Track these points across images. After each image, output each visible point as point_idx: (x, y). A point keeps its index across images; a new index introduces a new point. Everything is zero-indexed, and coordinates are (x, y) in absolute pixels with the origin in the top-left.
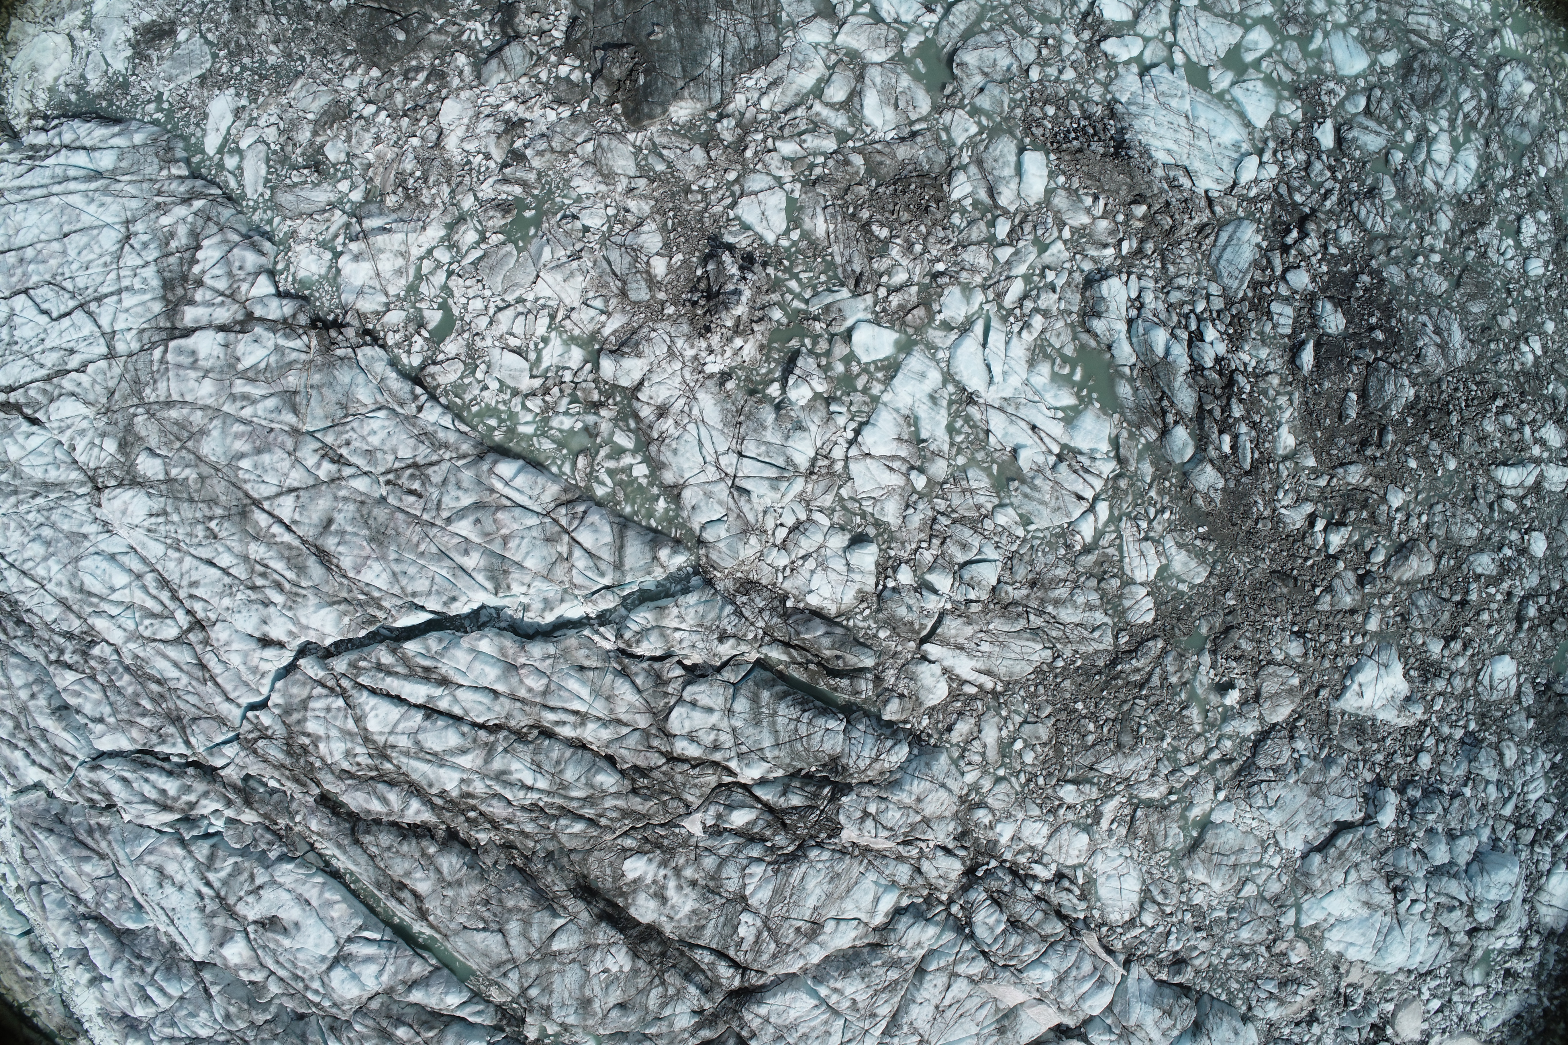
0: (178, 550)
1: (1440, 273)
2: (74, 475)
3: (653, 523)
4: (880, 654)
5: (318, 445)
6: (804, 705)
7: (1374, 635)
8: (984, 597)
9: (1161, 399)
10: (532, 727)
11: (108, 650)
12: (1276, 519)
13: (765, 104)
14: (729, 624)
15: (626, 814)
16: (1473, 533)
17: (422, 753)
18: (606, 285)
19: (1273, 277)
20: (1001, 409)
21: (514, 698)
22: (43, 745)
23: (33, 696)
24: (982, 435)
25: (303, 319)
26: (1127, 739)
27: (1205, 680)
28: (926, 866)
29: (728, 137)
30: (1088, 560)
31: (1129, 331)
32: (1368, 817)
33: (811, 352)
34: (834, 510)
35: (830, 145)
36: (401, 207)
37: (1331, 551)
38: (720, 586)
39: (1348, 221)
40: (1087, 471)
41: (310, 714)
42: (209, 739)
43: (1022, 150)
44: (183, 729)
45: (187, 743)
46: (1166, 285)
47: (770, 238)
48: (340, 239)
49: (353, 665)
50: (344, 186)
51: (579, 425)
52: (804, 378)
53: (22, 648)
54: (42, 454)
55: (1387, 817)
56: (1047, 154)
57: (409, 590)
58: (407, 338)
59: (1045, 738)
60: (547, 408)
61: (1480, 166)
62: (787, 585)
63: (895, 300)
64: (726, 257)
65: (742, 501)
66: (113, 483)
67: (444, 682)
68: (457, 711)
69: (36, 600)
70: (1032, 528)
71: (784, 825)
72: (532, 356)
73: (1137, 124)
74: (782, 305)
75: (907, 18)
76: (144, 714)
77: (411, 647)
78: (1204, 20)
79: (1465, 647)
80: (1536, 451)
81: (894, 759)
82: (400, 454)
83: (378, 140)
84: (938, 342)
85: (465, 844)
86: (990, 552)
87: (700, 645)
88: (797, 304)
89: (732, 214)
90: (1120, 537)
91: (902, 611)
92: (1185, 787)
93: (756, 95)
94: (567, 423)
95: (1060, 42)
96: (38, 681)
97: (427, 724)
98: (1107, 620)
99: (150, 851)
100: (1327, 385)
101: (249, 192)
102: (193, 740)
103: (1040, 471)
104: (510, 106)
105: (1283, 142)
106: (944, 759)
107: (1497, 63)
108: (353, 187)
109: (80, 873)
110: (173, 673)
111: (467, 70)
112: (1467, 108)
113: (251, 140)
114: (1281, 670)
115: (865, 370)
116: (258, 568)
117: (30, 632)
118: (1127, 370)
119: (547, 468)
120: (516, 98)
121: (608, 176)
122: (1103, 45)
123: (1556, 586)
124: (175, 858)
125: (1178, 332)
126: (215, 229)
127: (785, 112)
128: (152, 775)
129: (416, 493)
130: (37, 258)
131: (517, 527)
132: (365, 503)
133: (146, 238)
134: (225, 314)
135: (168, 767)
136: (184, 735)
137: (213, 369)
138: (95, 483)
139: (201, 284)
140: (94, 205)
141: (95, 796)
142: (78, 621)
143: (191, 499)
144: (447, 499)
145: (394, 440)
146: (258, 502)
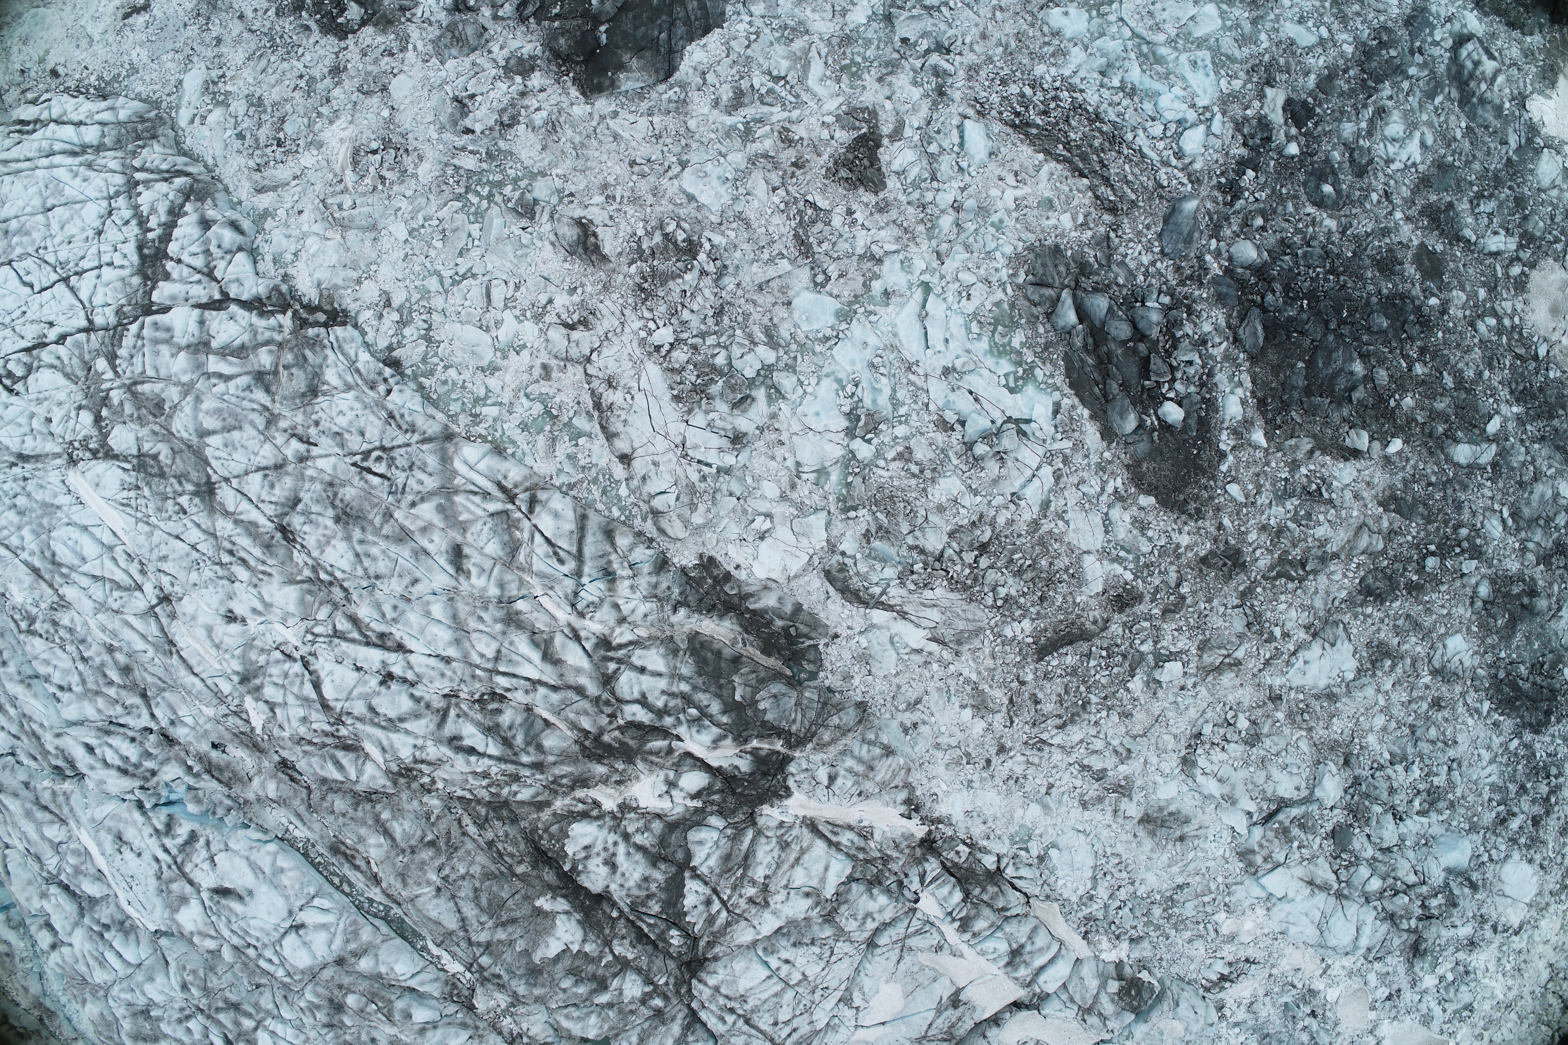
0: (148, 523)
2: (50, 447)
17: (375, 718)
22: (12, 711)
23: (4, 663)
41: (267, 680)
44: (148, 701)
45: (152, 714)
54: (19, 425)
66: (88, 455)
67: (398, 648)
69: (10, 569)
76: (111, 684)
82: (368, 436)
96: (9, 648)
99: (111, 817)
102: (156, 712)
109: (43, 838)
110: (139, 645)
116: (225, 545)
124: (133, 824)
128: (115, 741)
129: (381, 476)
130: (22, 231)
131: (480, 512)
132: (331, 484)
133: (127, 214)
134: (202, 292)
135: (131, 734)
136: (149, 707)
137: (188, 347)
138: (70, 455)
139: (179, 261)
140: (78, 180)
141: (60, 763)
142: (50, 591)
143: (162, 475)
144: (412, 483)
145: (362, 422)
146: (227, 480)
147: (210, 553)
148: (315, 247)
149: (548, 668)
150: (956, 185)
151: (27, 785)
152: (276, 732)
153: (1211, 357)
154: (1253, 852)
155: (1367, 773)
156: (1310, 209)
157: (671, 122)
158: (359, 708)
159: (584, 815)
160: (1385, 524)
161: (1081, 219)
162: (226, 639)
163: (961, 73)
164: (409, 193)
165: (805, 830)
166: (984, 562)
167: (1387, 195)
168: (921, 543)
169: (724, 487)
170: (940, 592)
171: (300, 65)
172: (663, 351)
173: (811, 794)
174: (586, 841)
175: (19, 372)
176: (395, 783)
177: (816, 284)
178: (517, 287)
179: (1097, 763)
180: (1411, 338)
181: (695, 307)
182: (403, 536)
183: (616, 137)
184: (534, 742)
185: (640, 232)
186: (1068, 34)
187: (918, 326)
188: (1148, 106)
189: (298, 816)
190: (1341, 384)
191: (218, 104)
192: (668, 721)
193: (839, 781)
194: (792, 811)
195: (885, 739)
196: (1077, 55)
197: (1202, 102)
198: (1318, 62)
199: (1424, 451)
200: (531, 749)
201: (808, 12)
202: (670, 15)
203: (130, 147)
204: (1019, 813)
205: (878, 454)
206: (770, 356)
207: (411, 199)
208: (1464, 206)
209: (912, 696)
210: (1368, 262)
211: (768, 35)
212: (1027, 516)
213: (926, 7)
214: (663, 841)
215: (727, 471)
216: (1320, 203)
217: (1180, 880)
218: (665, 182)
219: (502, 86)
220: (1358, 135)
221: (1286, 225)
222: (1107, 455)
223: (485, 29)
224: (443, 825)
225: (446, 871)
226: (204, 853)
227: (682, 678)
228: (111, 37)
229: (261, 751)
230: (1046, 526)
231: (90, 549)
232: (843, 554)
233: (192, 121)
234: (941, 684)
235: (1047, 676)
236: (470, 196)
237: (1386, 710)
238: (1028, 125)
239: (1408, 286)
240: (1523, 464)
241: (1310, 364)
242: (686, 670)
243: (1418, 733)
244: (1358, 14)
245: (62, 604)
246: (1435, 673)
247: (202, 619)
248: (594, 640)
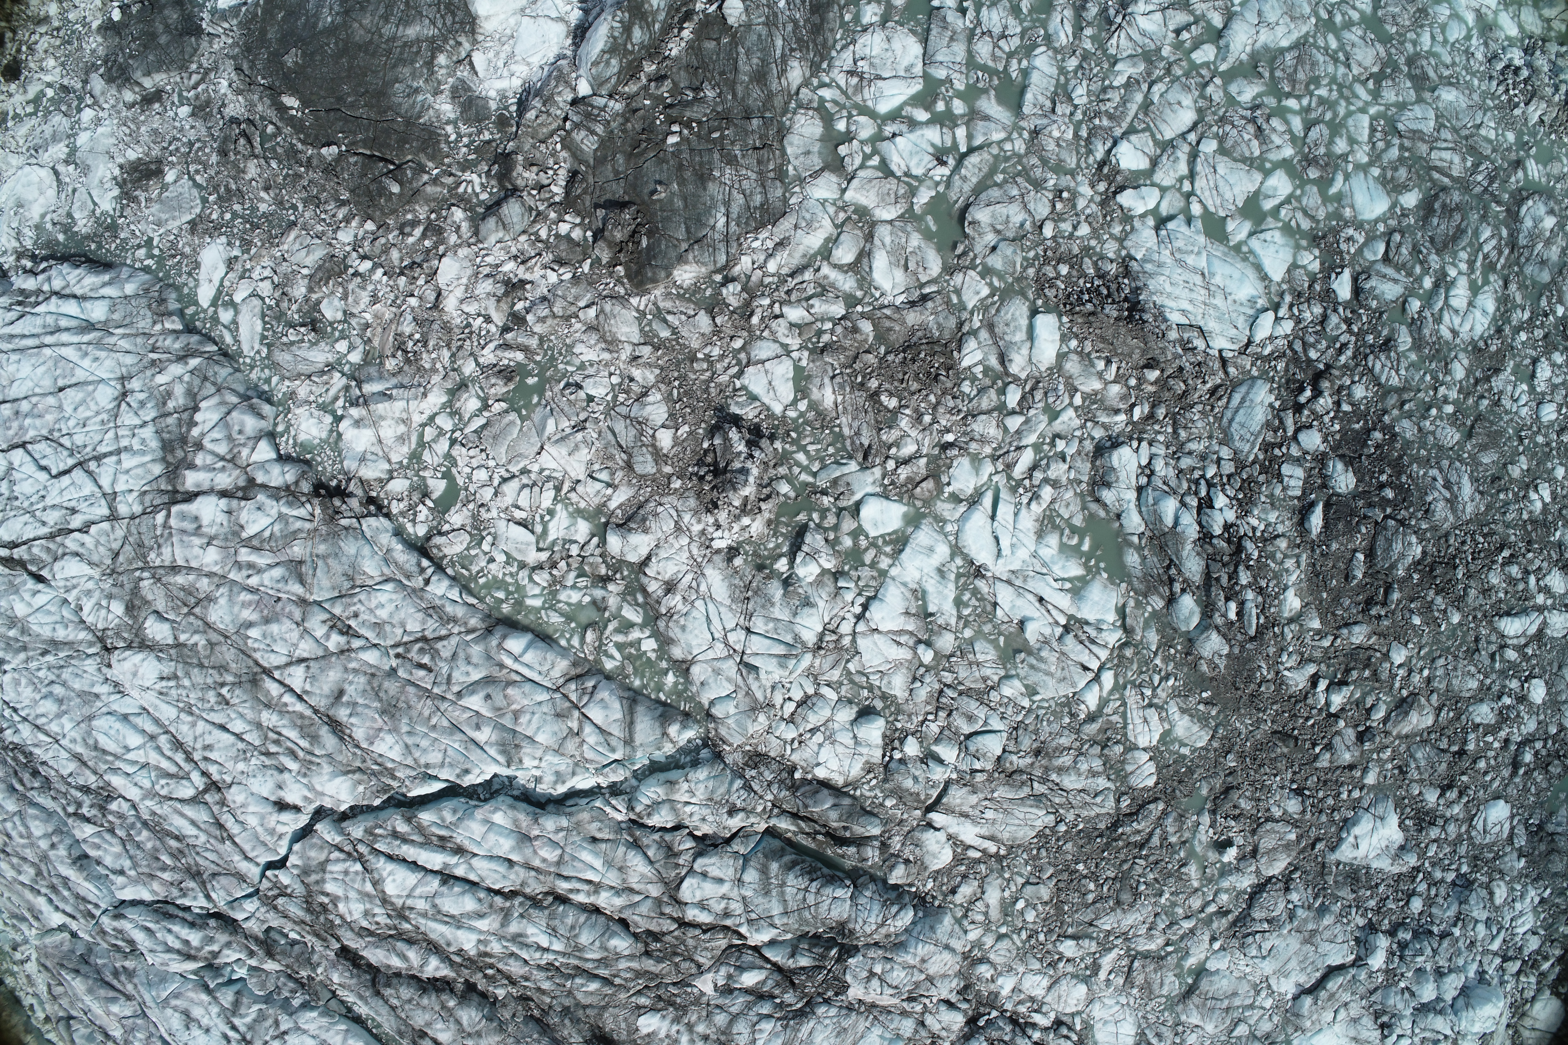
0: (191, 714)
1: (1453, 424)
2: (82, 635)
3: (662, 697)
4: (886, 822)
5: (326, 616)
6: (811, 874)
7: (1372, 788)
8: (989, 767)
9: (1168, 567)
10: (547, 894)
11: (125, 806)
12: (1279, 681)
13: (772, 267)
14: (738, 798)
15: (638, 974)
16: (1473, 684)
17: (439, 915)
18: (611, 457)
19: (1285, 438)
20: (1009, 582)
21: (529, 867)
22: (66, 893)
23: (53, 846)
24: (989, 608)
25: (306, 487)
26: (1126, 897)
27: (1204, 838)
28: (929, 1020)
29: (734, 302)
30: (1092, 729)
31: (1138, 499)
32: (1359, 958)
33: (819, 526)
34: (841, 684)
35: (838, 310)
36: (401, 370)
37: (1333, 710)
38: (729, 760)
39: (1362, 375)
40: (1093, 642)
41: (328, 876)
42: (229, 894)
43: (1034, 312)
44: (203, 884)
45: (208, 897)
46: (1177, 450)
47: (778, 409)
48: (340, 403)
49: (369, 832)
50: (342, 346)
51: (587, 599)
52: (812, 556)
53: (40, 800)
54: (49, 613)
55: (1377, 961)
56: (1060, 316)
57: (422, 761)
58: (411, 507)
59: (1046, 898)
60: (554, 581)
61: (1498, 309)
62: (795, 758)
63: (904, 473)
64: (734, 434)
65: (751, 679)
66: (122, 644)
67: (459, 851)
68: (472, 877)
69: (51, 754)
70: (1037, 698)
71: (793, 984)
72: (539, 529)
73: (1152, 284)
74: (789, 479)
75: (918, 171)
76: (165, 868)
77: (426, 817)
78: (1223, 166)
79: (1461, 794)
80: (1540, 599)
81: (899, 923)
82: (409, 628)
83: (375, 299)
84: (947, 515)
85: (484, 995)
86: (996, 723)
87: (710, 818)
88: (805, 477)
89: (738, 384)
90: (1124, 704)
91: (908, 783)
92: (1182, 938)
93: (762, 258)
94: (575, 597)
95: (1075, 195)
96: (58, 831)
97: (444, 889)
98: (1109, 785)
99: (176, 995)
100: (1334, 546)
101: (246, 348)
102: (214, 895)
103: (1046, 642)
104: (509, 266)
105: (1300, 295)
106: (948, 920)
107: (1520, 198)
108: (351, 348)
109: (108, 1013)
110: (190, 831)
111: (465, 226)
112: (1487, 248)
113: (245, 294)
114: (1280, 827)
115: (873, 544)
116: (272, 735)
117: (47, 784)
118: (1135, 539)
119: (556, 641)
120: (515, 257)
121: (611, 344)
122: (1120, 198)
123: (1553, 730)
124: (200, 1004)
125: (1188, 499)
126: (213, 390)
127: (792, 275)
128: (175, 925)
129: (425, 667)
130: (34, 412)
132: (374, 676)
133: (142, 396)
134: (227, 480)
135: (190, 918)
136: (205, 890)
137: (217, 536)
138: (104, 644)
139: (201, 447)
140: (88, 360)
141: (120, 943)
142: (94, 777)
143: (201, 666)
144: (456, 674)
145: (402, 614)
146: (268, 671)
147: (257, 743)
149: (610, 873)
158: (421, 905)
162: (279, 827)
175: (44, 559)
226: (273, 1032)
231: (132, 739)
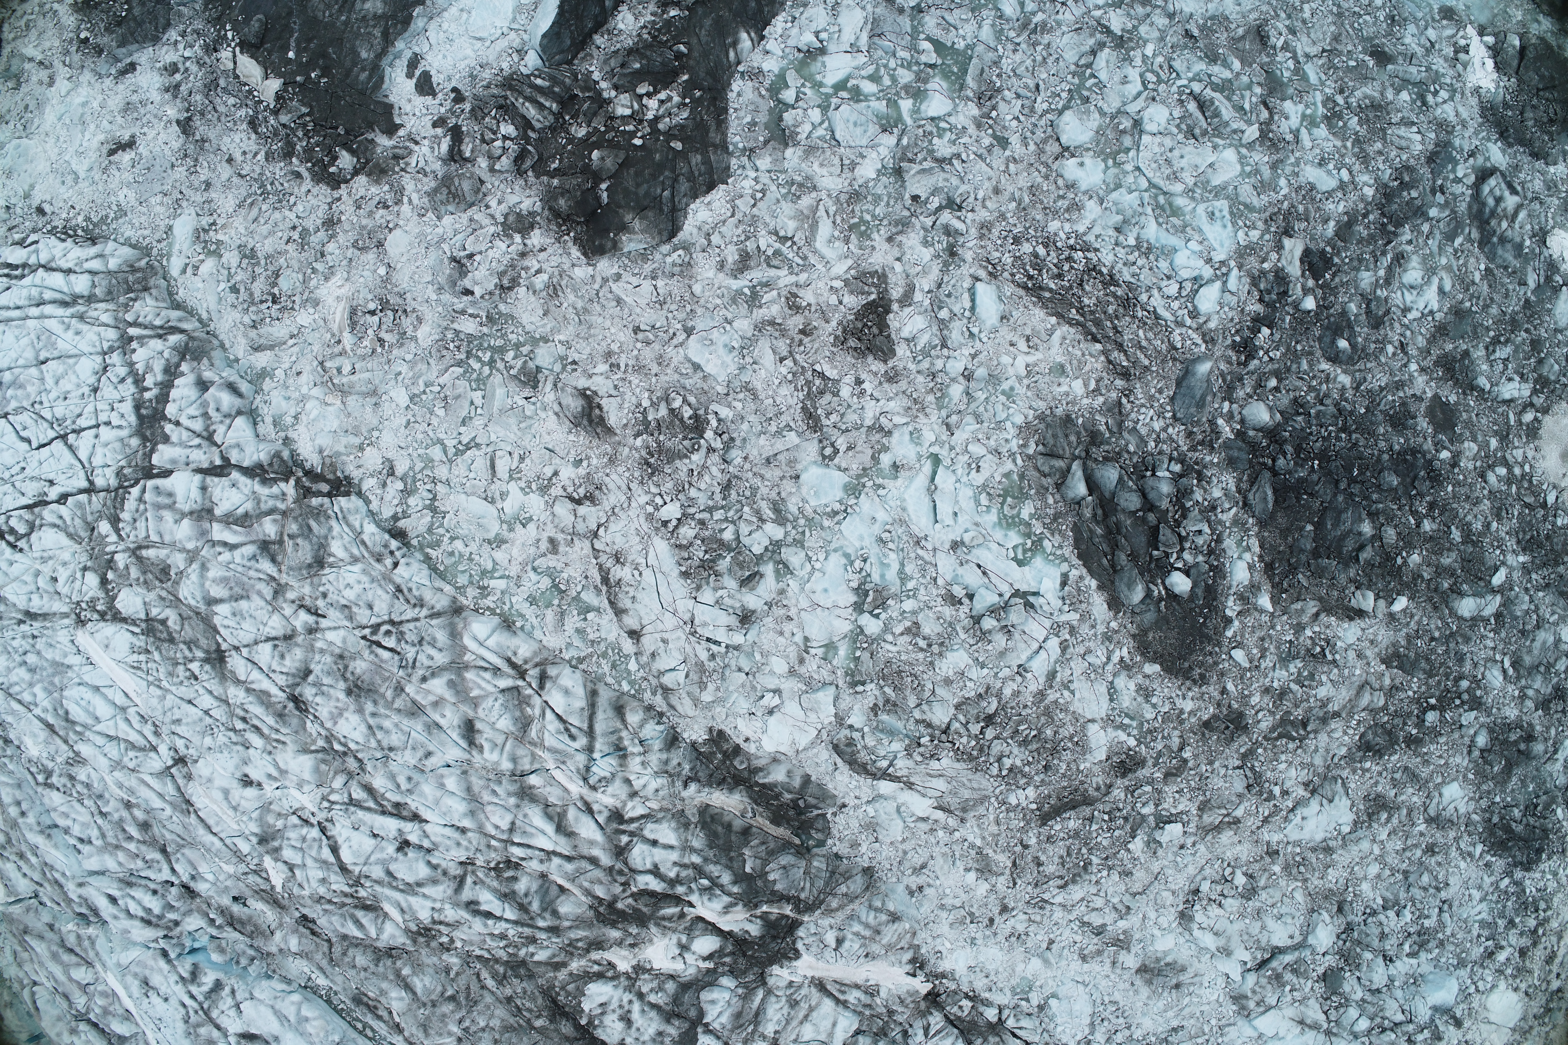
0: (160, 687)
2: (58, 606)
5: (295, 596)
22: (33, 860)
23: (23, 813)
44: (168, 856)
45: (172, 869)
54: (25, 582)
57: (385, 744)
66: (95, 616)
67: (414, 818)
76: (131, 839)
82: (376, 610)
102: (177, 867)
110: (157, 803)
116: (238, 712)
124: (159, 972)
128: (138, 893)
129: (391, 650)
130: (15, 384)
131: (491, 689)
132: (341, 657)
133: (123, 371)
134: (203, 457)
135: (152, 886)
136: (170, 862)
137: (191, 513)
138: (78, 616)
139: (178, 424)
140: (70, 333)
141: (84, 910)
142: (65, 747)
143: (171, 640)
144: (422, 658)
145: (370, 596)
146: (237, 648)
147: (224, 719)
148: (315, 413)
149: (562, 840)
150: (966, 351)
151: (51, 927)
152: (296, 890)
153: (1221, 522)
154: (1246, 997)
155: (1360, 919)
156: (1325, 366)
157: (675, 286)
158: (377, 872)
159: (600, 976)
160: (1387, 682)
161: (1092, 385)
162: (243, 803)
163: (973, 232)
164: (409, 357)
165: (813, 990)
166: (990, 733)
167: (1403, 346)
168: (928, 717)
169: (733, 663)
170: (946, 762)
171: (292, 216)
172: (671, 527)
173: (819, 956)
174: (603, 1000)
175: (22, 529)
176: (415, 941)
177: (824, 457)
178: (522, 459)
179: (1096, 920)
180: (1421, 495)
181: (703, 486)
182: (415, 710)
183: (619, 301)
184: (549, 907)
185: (646, 403)
186: (1083, 186)
187: (927, 500)
188: (1163, 265)
189: (321, 969)
190: (1350, 545)
191: (210, 253)
192: (680, 890)
193: (847, 944)
194: (801, 972)
195: (891, 907)
196: (1092, 209)
197: (1218, 257)
198: (1337, 208)
199: (1429, 607)
200: (547, 915)
201: (816, 166)
202: (673, 170)
203: (122, 299)
204: (1020, 967)
205: (887, 629)
206: (778, 533)
207: (412, 364)
208: (1479, 353)
209: (918, 861)
210: (1380, 417)
211: (774, 192)
212: (1033, 687)
213: (937, 160)
214: (676, 1000)
215: (737, 648)
216: (1335, 358)
217: (1175, 1023)
218: (670, 350)
219: (501, 245)
220: (1376, 285)
221: (1299, 383)
222: (1114, 625)
223: (482, 182)
224: (462, 981)
225: (467, 1023)
226: (229, 1001)
227: (693, 850)
228: (97, 175)
229: (282, 907)
230: (1052, 696)
231: (103, 710)
232: (851, 727)
233: (184, 271)
234: (946, 849)
235: (1049, 839)
236: (471, 361)
237: (1380, 859)
238: (1041, 288)
239: (1420, 440)
240: (1527, 612)
241: (1318, 526)
242: (697, 843)
243: (1411, 879)
244: (1380, 153)
245: (77, 760)
246: (1430, 821)
247: (218, 782)
248: (606, 814)
